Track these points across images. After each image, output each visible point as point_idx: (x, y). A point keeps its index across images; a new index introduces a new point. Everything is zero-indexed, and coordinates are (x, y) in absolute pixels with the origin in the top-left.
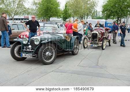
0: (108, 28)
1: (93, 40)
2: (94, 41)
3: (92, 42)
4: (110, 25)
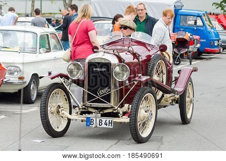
0: (187, 36)
1: (90, 97)
2: (98, 101)
3: (88, 104)
4: (196, 23)
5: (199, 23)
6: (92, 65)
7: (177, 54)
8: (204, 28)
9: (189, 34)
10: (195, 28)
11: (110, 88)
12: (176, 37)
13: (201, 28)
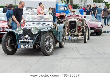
4: (64, 9)
5: (66, 9)
6: (70, 22)
7: (61, 21)
8: (68, 11)
9: (65, 14)
10: (64, 11)
11: (76, 28)
12: (60, 15)
13: (66, 11)
